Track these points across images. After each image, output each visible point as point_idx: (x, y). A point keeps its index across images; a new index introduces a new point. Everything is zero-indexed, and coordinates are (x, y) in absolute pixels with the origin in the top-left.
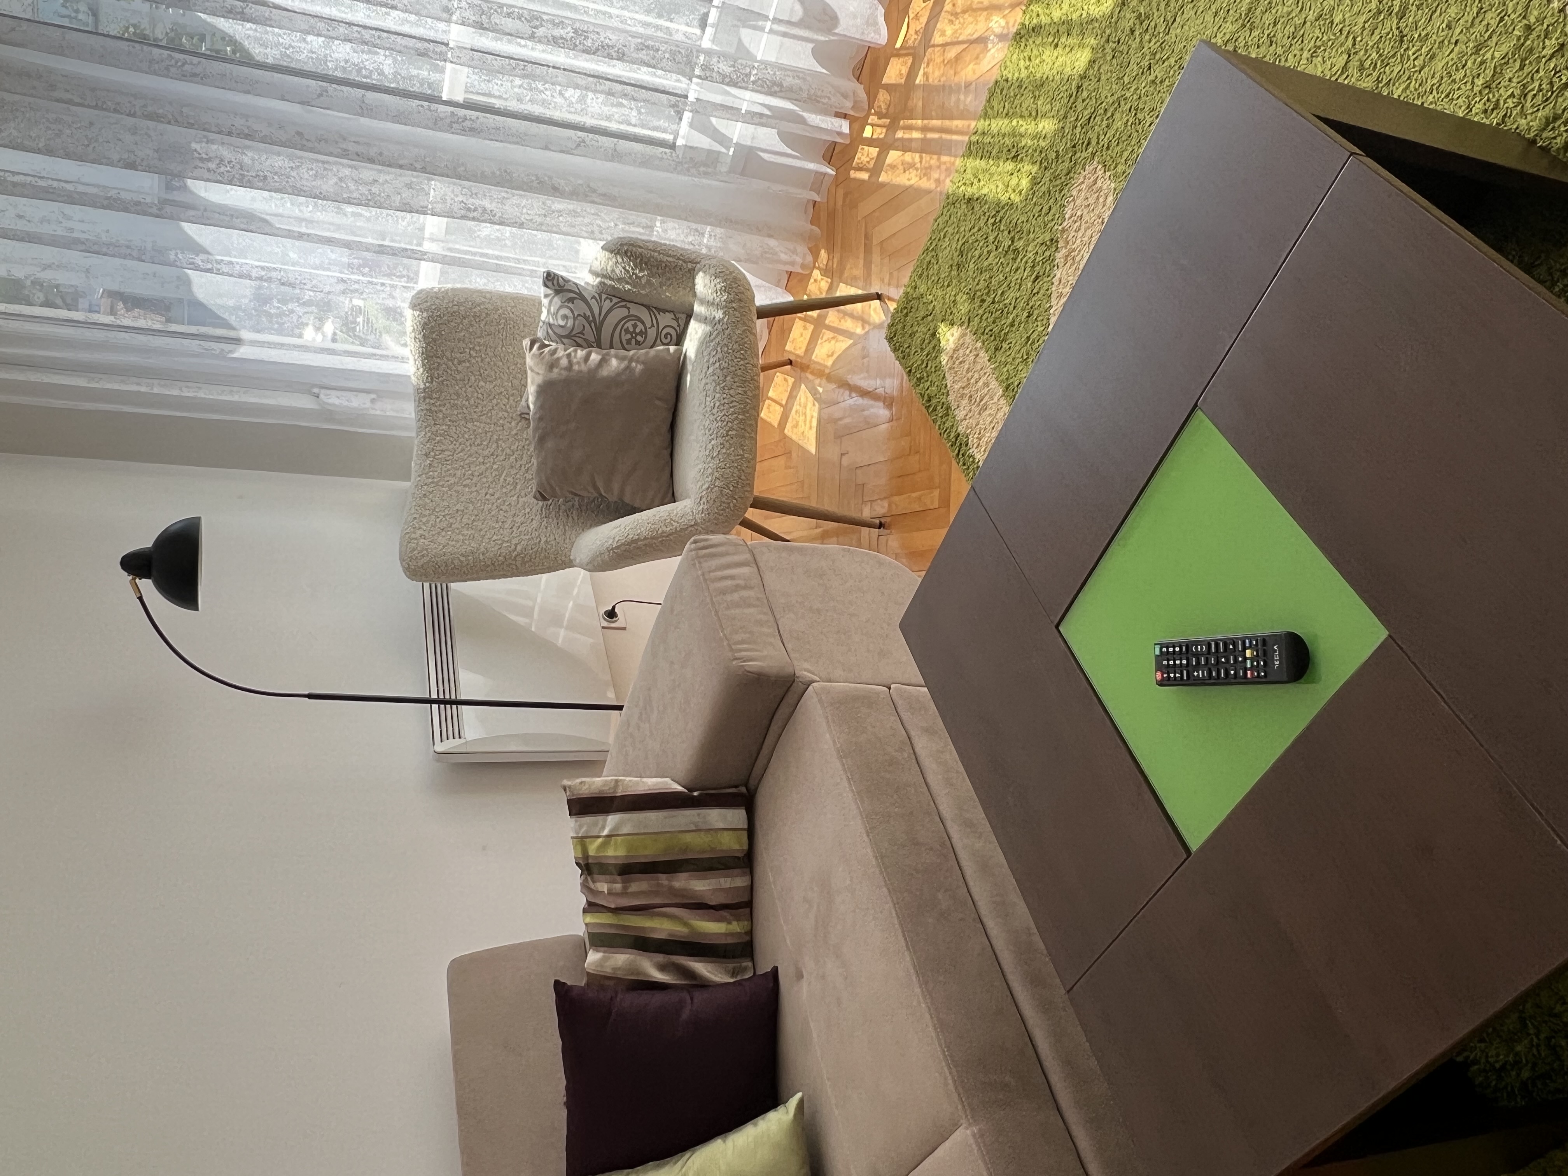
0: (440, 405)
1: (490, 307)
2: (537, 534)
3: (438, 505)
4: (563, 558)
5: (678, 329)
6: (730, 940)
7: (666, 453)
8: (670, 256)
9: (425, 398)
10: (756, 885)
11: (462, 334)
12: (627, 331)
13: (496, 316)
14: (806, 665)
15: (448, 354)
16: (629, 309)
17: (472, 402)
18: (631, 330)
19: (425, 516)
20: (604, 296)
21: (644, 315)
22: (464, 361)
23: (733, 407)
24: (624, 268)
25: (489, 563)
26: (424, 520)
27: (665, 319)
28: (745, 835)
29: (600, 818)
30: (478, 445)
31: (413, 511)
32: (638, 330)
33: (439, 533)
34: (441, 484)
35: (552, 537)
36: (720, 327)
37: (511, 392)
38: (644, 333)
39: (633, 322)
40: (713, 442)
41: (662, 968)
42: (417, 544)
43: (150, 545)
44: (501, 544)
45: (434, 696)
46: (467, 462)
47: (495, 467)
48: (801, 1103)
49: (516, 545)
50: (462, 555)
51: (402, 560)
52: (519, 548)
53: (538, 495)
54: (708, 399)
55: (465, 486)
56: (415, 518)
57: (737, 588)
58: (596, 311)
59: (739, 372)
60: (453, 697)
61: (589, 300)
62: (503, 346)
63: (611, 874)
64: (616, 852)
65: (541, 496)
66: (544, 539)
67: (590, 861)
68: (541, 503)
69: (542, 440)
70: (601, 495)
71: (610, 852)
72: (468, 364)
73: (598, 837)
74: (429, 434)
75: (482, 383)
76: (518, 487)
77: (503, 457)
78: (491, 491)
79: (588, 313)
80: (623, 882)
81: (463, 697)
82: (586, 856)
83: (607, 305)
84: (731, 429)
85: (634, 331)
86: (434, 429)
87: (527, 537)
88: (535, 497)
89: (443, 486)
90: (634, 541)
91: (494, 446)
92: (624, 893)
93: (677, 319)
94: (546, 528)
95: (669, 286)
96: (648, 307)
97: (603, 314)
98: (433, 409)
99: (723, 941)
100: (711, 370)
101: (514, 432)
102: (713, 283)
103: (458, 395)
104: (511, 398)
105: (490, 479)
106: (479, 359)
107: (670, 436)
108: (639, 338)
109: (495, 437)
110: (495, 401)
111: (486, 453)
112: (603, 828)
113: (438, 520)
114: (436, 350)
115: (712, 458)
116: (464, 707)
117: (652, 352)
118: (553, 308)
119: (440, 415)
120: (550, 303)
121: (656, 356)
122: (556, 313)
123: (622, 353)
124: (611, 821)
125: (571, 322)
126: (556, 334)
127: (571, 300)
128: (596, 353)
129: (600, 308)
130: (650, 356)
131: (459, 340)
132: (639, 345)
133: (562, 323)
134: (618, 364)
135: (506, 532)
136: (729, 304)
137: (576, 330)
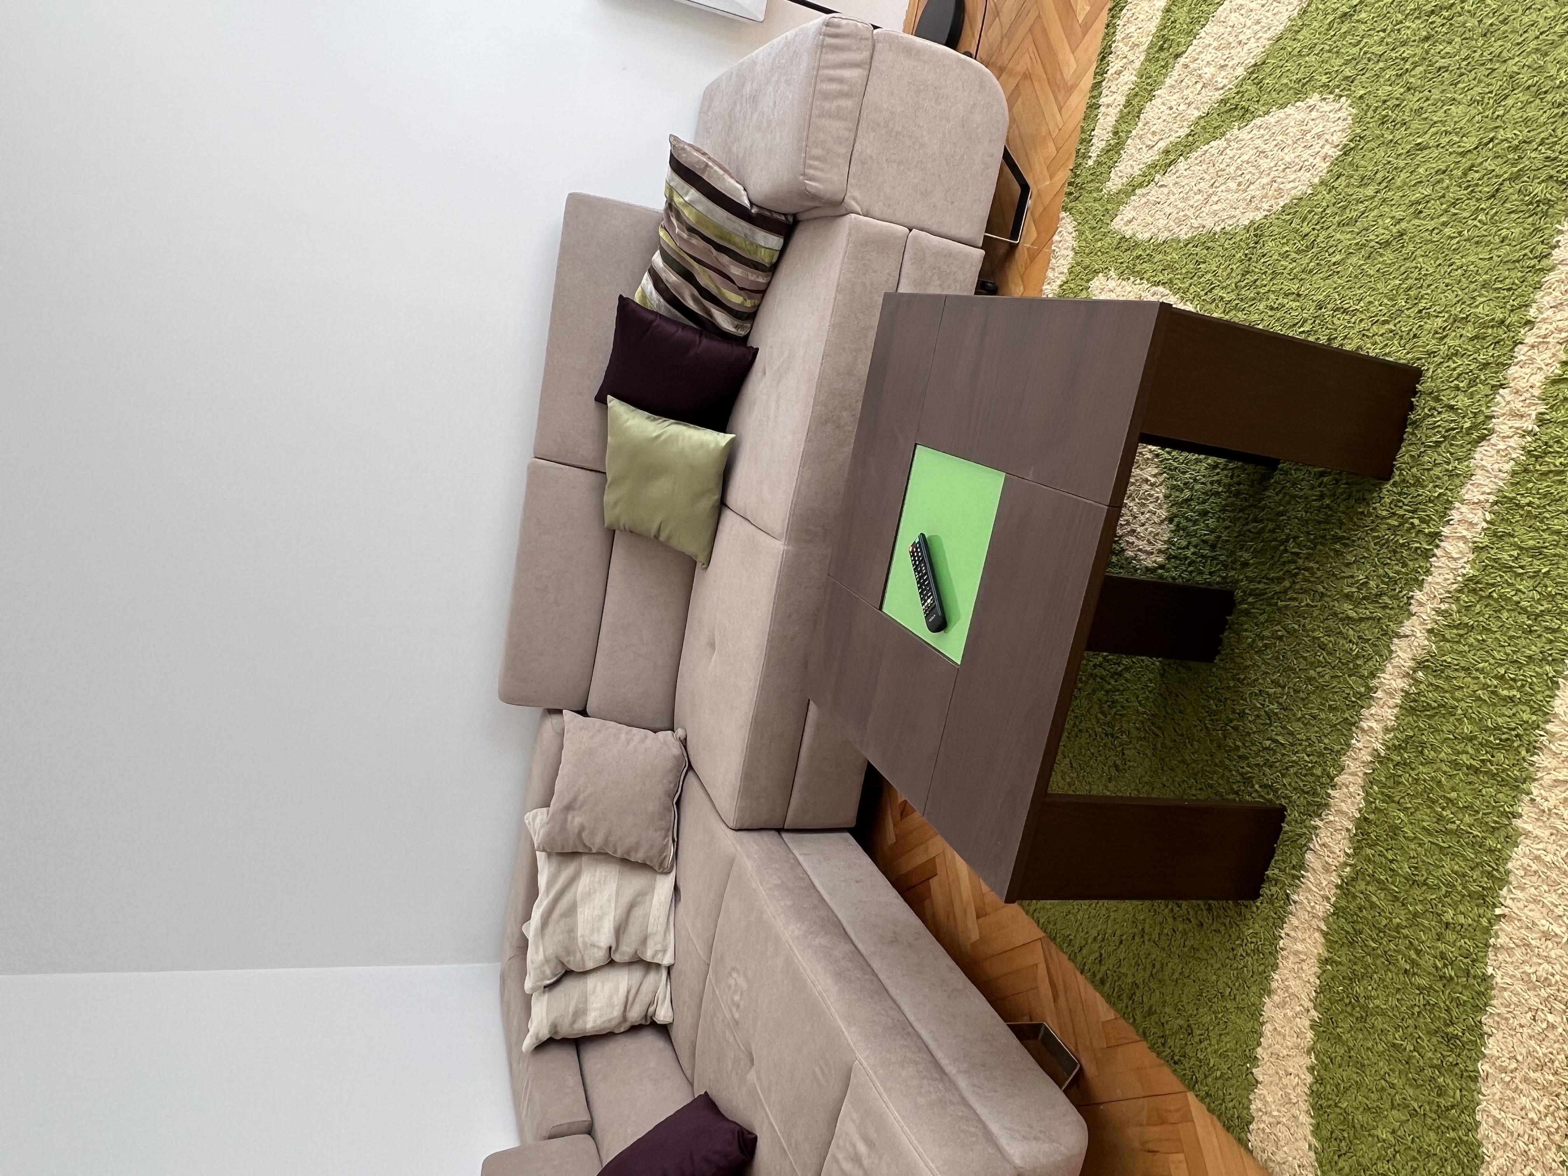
6: (741, 309)
10: (772, 284)
28: (777, 255)
29: (687, 186)
41: (695, 299)
48: (732, 442)
63: (683, 223)
64: (690, 215)
67: (673, 204)
71: (688, 212)
73: (683, 196)
80: (689, 235)
82: (671, 200)
92: (687, 241)
99: (737, 307)
112: (687, 194)
124: (693, 194)
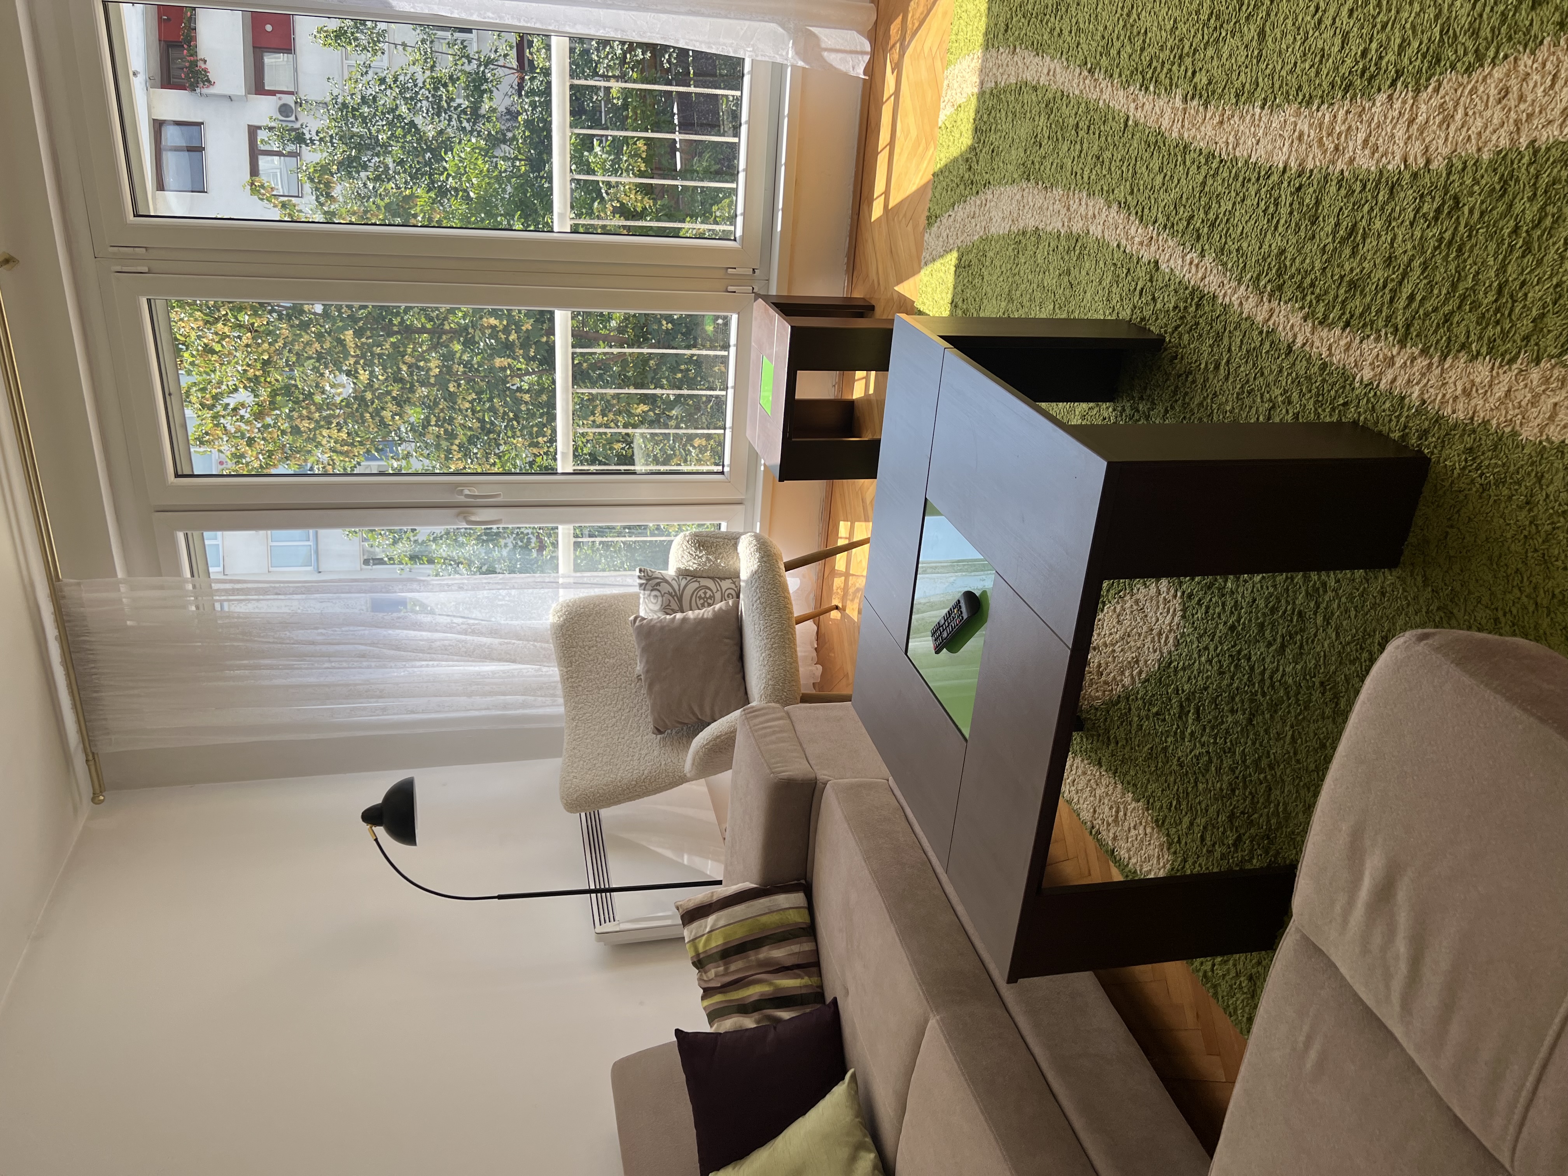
1: (606, 605)
2: (658, 760)
3: (585, 753)
5: (736, 591)
6: (804, 991)
7: (739, 676)
8: (718, 538)
9: (568, 679)
10: (820, 946)
11: (589, 628)
12: (700, 598)
13: (612, 611)
14: (825, 772)
15: (580, 644)
16: (699, 582)
17: (601, 674)
18: (703, 596)
20: (681, 577)
21: (710, 583)
22: (592, 646)
24: (689, 553)
25: (625, 787)
26: (575, 765)
27: (726, 584)
28: (806, 911)
29: (703, 921)
30: (609, 705)
32: (708, 596)
33: (586, 773)
34: (585, 737)
35: (669, 760)
36: (757, 576)
37: (628, 664)
38: (712, 597)
39: (703, 591)
41: (758, 1022)
42: (572, 784)
43: (381, 801)
44: (633, 772)
45: (592, 887)
46: (602, 718)
47: (623, 718)
48: (854, 1076)
49: (643, 770)
50: (606, 785)
51: (563, 798)
52: (646, 772)
53: (656, 731)
55: (603, 735)
56: (568, 766)
57: (773, 733)
58: (676, 588)
59: (774, 603)
60: (607, 886)
61: (670, 581)
63: (716, 961)
64: (717, 942)
65: (658, 731)
66: (663, 763)
67: (701, 956)
68: (659, 736)
69: (650, 687)
70: (698, 719)
71: (713, 944)
72: (595, 648)
73: (703, 935)
74: (574, 703)
75: (607, 660)
76: (641, 730)
77: (628, 710)
78: (622, 736)
79: (671, 590)
80: (725, 964)
81: (614, 886)
82: (698, 955)
83: (683, 583)
85: (706, 598)
86: (577, 699)
87: (651, 763)
88: (653, 733)
89: (587, 739)
90: (718, 737)
91: (621, 703)
92: (726, 973)
93: (734, 583)
94: (665, 754)
95: (722, 558)
96: (712, 578)
97: (681, 589)
98: (575, 685)
99: (799, 992)
101: (634, 691)
102: (748, 549)
103: (590, 671)
104: (629, 667)
105: (620, 727)
106: (603, 643)
107: (740, 664)
108: (709, 601)
109: (621, 697)
110: (618, 671)
111: (615, 709)
112: (706, 927)
113: (585, 764)
115: (764, 665)
116: (615, 894)
117: (717, 607)
118: (647, 592)
119: (580, 688)
120: (644, 590)
121: (720, 609)
122: (649, 595)
123: (697, 612)
124: (711, 920)
125: (660, 599)
126: (651, 610)
127: (658, 584)
128: (679, 616)
129: (679, 586)
130: (716, 609)
131: (587, 632)
132: (710, 605)
133: (654, 601)
134: (695, 619)
135: (636, 763)
136: (761, 560)
137: (664, 605)
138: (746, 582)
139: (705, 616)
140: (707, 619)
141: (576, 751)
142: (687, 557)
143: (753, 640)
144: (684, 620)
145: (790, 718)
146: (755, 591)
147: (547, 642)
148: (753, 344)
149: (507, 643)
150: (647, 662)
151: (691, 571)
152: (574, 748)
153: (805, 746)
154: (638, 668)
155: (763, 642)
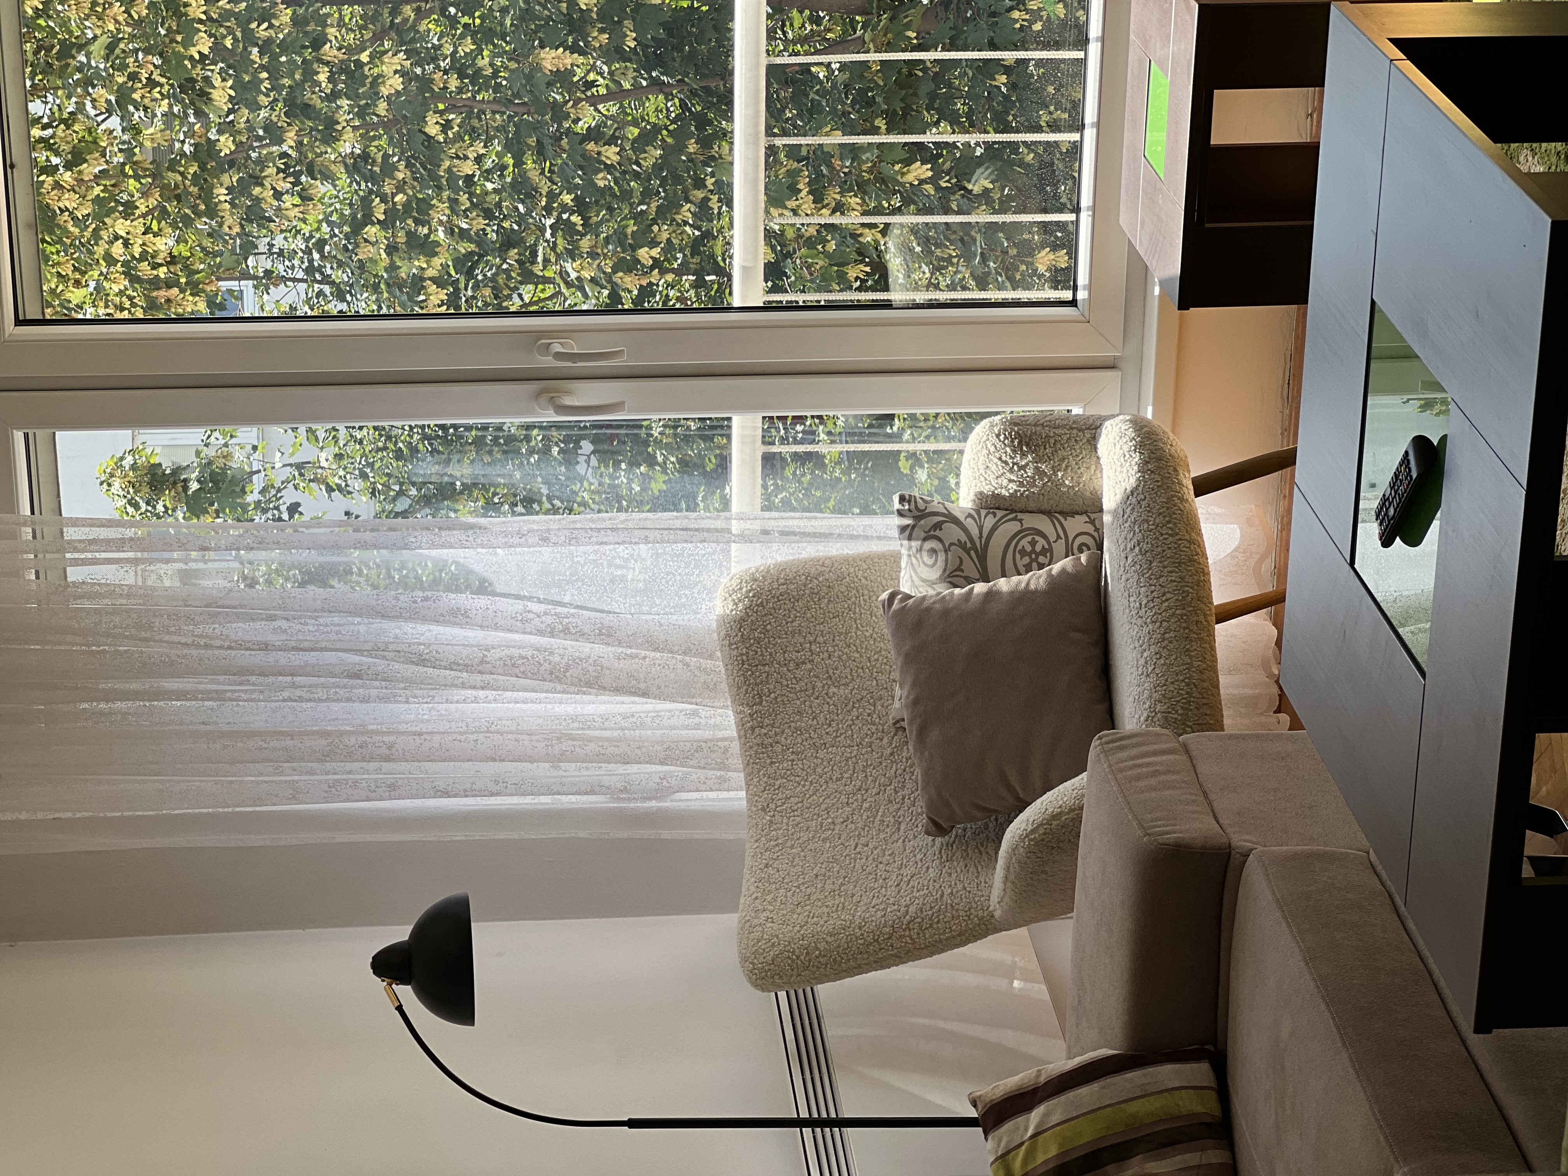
0: (776, 735)
1: (832, 577)
2: (937, 886)
3: (788, 874)
4: (980, 913)
5: (1096, 534)
8: (1058, 427)
9: (753, 729)
11: (796, 624)
12: (1023, 553)
13: (843, 589)
15: (779, 657)
16: (1021, 521)
17: (821, 719)
18: (1029, 548)
19: (770, 892)
20: (983, 512)
21: (1043, 523)
22: (803, 663)
23: (1167, 600)
24: (1000, 459)
26: (769, 898)
27: (1076, 525)
28: (1214, 1093)
29: (1021, 1119)
30: (838, 780)
31: (752, 889)
32: (1038, 548)
33: (793, 912)
34: (789, 844)
35: (960, 886)
36: (1134, 500)
37: (876, 696)
38: (1047, 549)
39: (1029, 538)
40: (1145, 655)
42: (763, 932)
43: (407, 938)
44: (885, 909)
45: (804, 1114)
46: (823, 807)
47: (865, 805)
49: (907, 906)
50: (830, 935)
51: (744, 960)
52: (912, 909)
53: (932, 830)
54: (1132, 599)
55: (824, 840)
56: (756, 898)
57: (1155, 773)
58: (974, 531)
59: (1169, 553)
60: (833, 1115)
61: (962, 519)
62: (857, 628)
64: (1046, 1154)
65: (937, 828)
66: (948, 891)
68: (939, 840)
70: (1018, 799)
71: (1039, 1155)
72: (809, 666)
73: (1023, 1143)
74: (765, 779)
75: (833, 689)
76: (902, 828)
77: (874, 791)
78: (863, 840)
79: (964, 538)
81: (847, 1113)
83: (989, 522)
84: (1168, 630)
85: (1033, 551)
86: (771, 770)
87: (921, 893)
88: (928, 833)
89: (792, 847)
91: (862, 776)
93: (1092, 522)
94: (950, 875)
95: (1065, 470)
96: (1048, 513)
97: (985, 535)
98: (767, 741)
100: (1130, 560)
101: (889, 751)
102: (1118, 447)
103: (799, 713)
104: (878, 703)
105: (859, 825)
106: (826, 655)
108: (1041, 559)
109: (861, 764)
110: (855, 713)
111: (849, 789)
112: (1027, 1128)
113: (789, 894)
114: (762, 655)
115: (1148, 675)
116: (849, 1131)
117: (1056, 568)
118: (915, 544)
119: (778, 748)
120: (910, 538)
121: (1063, 571)
122: (920, 550)
123: (1015, 579)
124: (1035, 1117)
125: (941, 557)
126: (923, 580)
127: (938, 526)
128: (980, 588)
129: (981, 529)
130: (1054, 572)
131: (793, 633)
132: (1041, 567)
133: (930, 561)
134: (1011, 593)
135: (891, 892)
136: (1144, 467)
137: (950, 568)
138: (1115, 513)
139: (1032, 587)
140: (1036, 591)
141: (770, 870)
142: (996, 467)
143: (1127, 627)
144: (990, 595)
145: (1187, 752)
146: (1132, 529)
147: (711, 657)
148: (1132, 37)
149: (631, 657)
150: (914, 684)
151: (1004, 498)
152: (767, 866)
153: (1212, 796)
154: (897, 704)
155: (1146, 630)
